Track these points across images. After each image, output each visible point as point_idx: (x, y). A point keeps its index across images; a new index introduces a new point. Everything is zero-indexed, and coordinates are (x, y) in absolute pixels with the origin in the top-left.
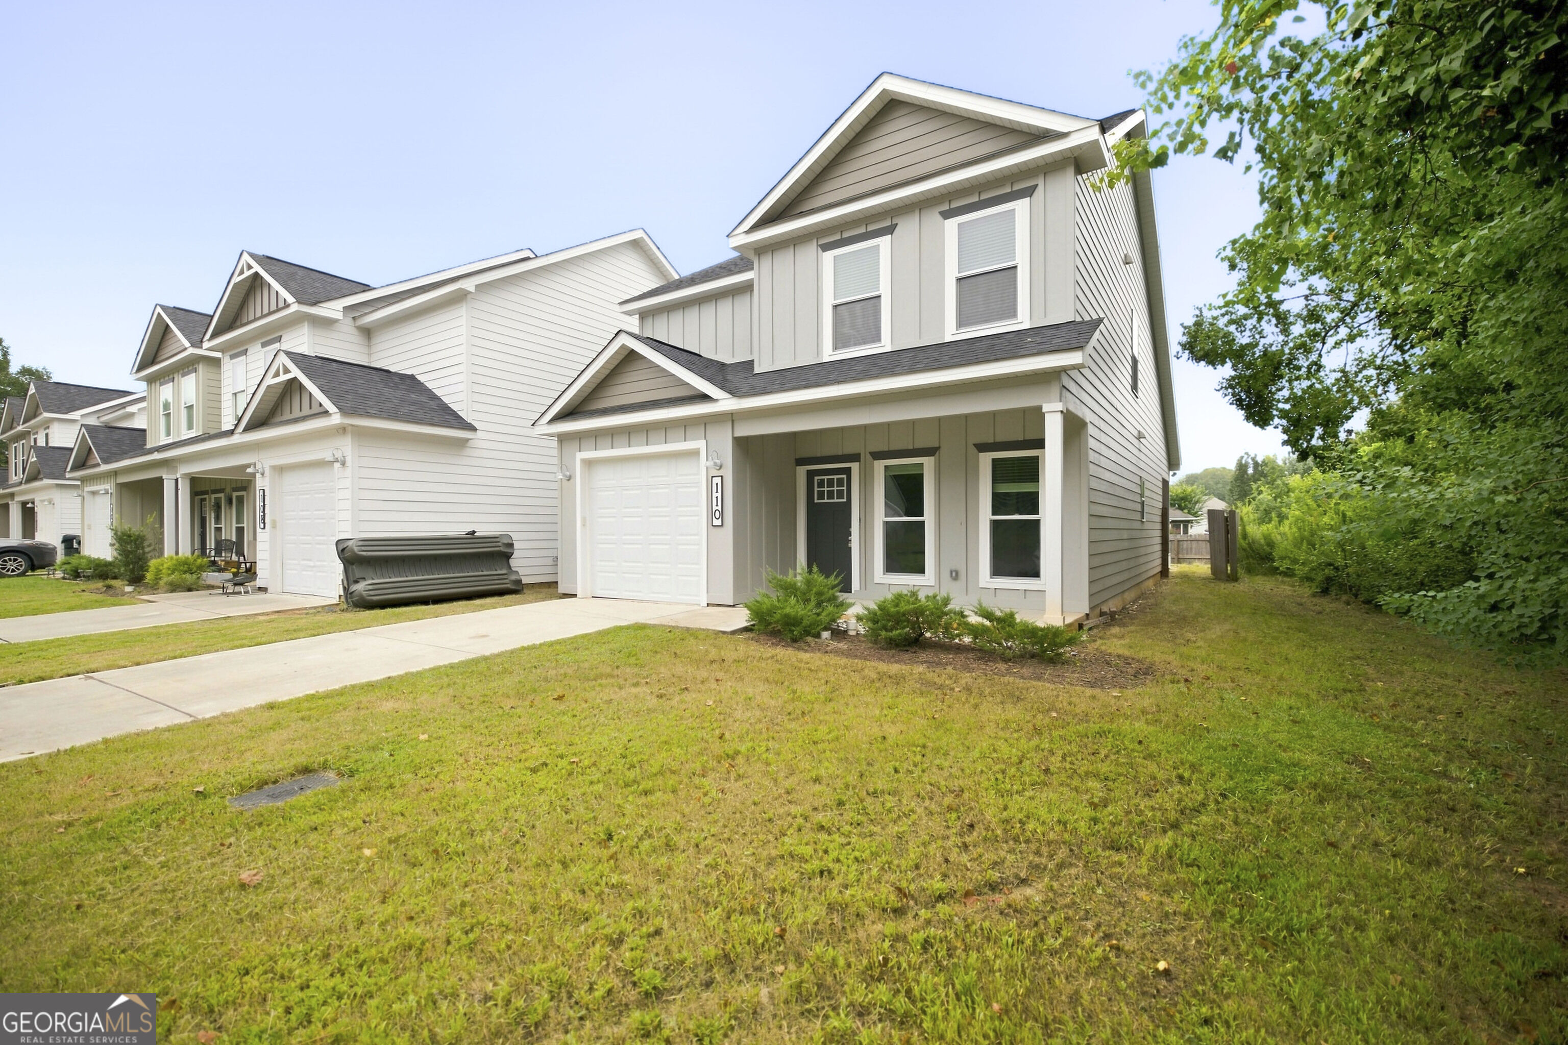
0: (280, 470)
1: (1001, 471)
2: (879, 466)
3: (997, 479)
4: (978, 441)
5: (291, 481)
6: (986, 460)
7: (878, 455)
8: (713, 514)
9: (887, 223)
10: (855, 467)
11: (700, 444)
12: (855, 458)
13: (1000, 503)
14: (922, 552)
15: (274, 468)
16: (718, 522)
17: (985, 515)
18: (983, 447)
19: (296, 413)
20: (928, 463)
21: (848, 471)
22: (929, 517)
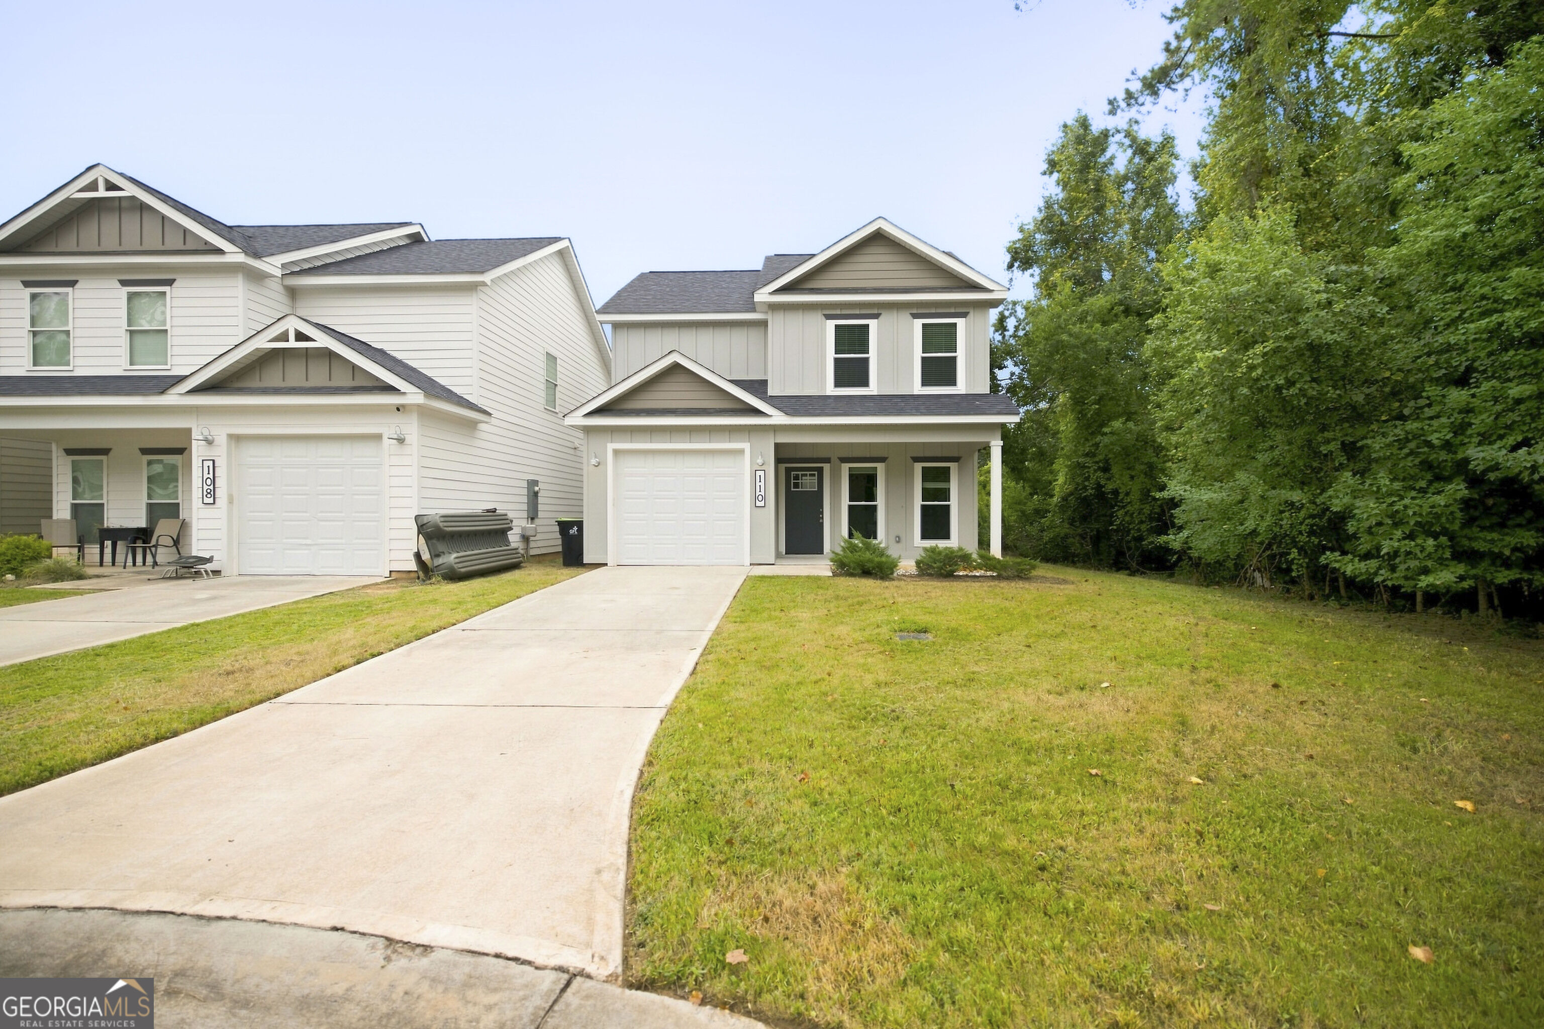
0: (236, 439)
1: (927, 475)
2: (845, 468)
3: (924, 479)
4: (915, 455)
5: (253, 453)
6: (918, 467)
7: (844, 460)
8: (756, 498)
9: (876, 312)
10: (826, 467)
11: (746, 446)
12: (827, 460)
13: (927, 494)
14: (875, 523)
15: (231, 437)
16: (762, 504)
17: (918, 502)
18: (916, 459)
19: (277, 382)
20: (880, 468)
21: (820, 471)
22: (880, 502)
